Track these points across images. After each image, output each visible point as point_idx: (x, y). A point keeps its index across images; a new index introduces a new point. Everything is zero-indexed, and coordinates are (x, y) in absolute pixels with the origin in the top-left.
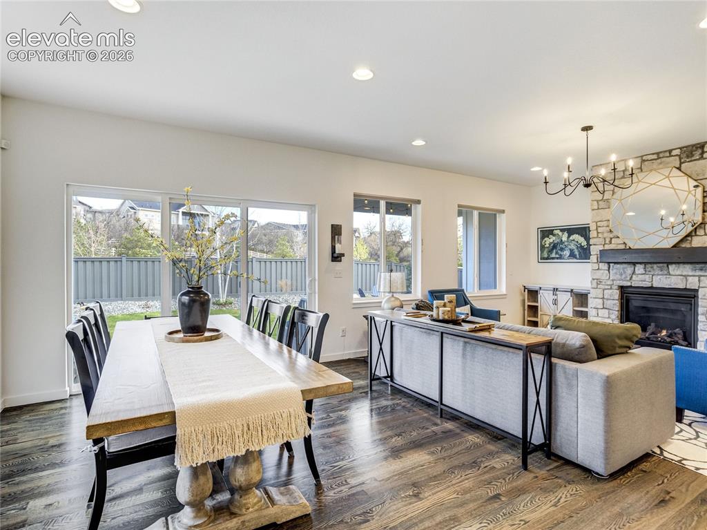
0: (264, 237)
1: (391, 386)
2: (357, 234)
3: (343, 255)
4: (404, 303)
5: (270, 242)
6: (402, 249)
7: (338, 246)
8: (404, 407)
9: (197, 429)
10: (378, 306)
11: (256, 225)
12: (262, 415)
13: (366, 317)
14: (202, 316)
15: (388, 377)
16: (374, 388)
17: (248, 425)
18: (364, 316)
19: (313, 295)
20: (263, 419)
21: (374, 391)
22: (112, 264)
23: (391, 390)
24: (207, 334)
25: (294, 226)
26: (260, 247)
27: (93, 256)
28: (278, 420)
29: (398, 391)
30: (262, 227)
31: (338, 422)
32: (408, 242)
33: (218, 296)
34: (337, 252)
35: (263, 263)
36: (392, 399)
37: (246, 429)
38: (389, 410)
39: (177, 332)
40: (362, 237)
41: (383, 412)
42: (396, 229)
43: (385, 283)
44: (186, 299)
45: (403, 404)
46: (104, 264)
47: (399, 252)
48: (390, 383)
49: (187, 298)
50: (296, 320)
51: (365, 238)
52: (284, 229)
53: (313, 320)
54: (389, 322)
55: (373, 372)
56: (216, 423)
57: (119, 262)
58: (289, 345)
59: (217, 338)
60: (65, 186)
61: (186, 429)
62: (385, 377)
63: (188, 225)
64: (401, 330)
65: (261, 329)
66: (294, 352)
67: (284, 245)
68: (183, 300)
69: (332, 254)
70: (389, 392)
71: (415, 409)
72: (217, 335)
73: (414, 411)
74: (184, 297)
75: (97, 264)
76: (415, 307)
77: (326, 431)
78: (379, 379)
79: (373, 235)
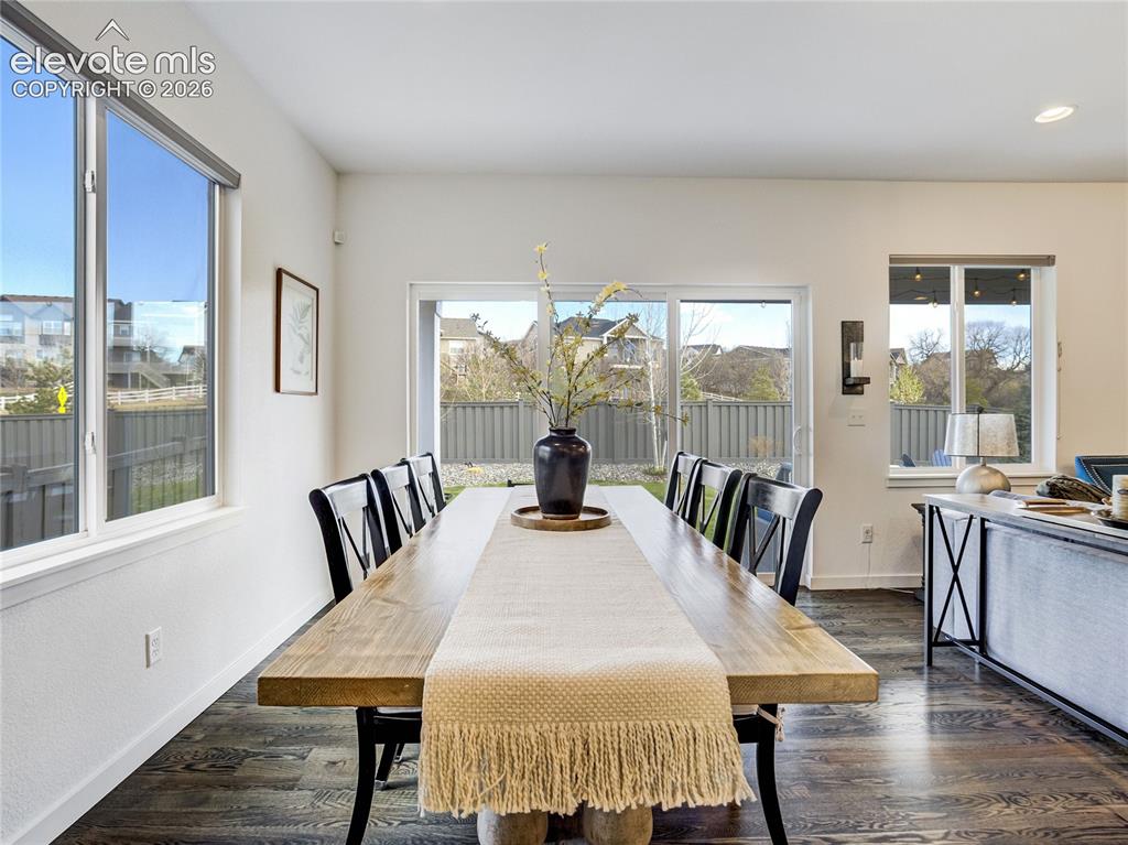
0: (730, 370)
1: (980, 663)
2: (899, 360)
3: (867, 380)
4: (1012, 482)
5: (742, 379)
6: (996, 384)
7: (854, 363)
8: (1018, 723)
9: (465, 731)
10: (949, 484)
11: (719, 352)
12: (622, 725)
13: (919, 508)
14: (572, 483)
15: (973, 642)
16: (937, 662)
17: (586, 743)
18: (914, 506)
19: (804, 459)
20: (623, 735)
21: (938, 669)
22: (507, 410)
23: (982, 673)
24: (583, 517)
25: (782, 350)
26: (725, 387)
27: (484, 400)
28: (664, 746)
29: (1002, 680)
30: (728, 354)
31: (848, 728)
32: (1008, 370)
33: (652, 461)
34: (853, 374)
35: (724, 409)
36: (985, 698)
37: (579, 750)
38: (978, 723)
39: (534, 509)
40: (910, 363)
41: (961, 726)
42: (982, 345)
43: (964, 437)
44: (546, 450)
45: (1017, 716)
46: (497, 410)
47: (990, 390)
48: (978, 658)
49: (548, 449)
50: (749, 502)
51: (915, 366)
52: (763, 356)
53: (784, 503)
54: (976, 522)
55: (936, 625)
56: (511, 723)
57: (515, 409)
58: (735, 554)
59: (597, 525)
60: (408, 287)
61: (441, 726)
62: (966, 643)
63: (615, 357)
64: (1009, 543)
65: (687, 516)
66: (744, 572)
67: (764, 381)
68: (541, 453)
69: (844, 380)
70: (977, 678)
71: (1051, 735)
72: (600, 519)
73: (1049, 742)
74: (543, 447)
75: (488, 410)
76: (1047, 490)
77: (819, 743)
78: (951, 643)
79: (933, 360)
